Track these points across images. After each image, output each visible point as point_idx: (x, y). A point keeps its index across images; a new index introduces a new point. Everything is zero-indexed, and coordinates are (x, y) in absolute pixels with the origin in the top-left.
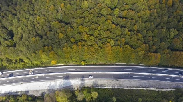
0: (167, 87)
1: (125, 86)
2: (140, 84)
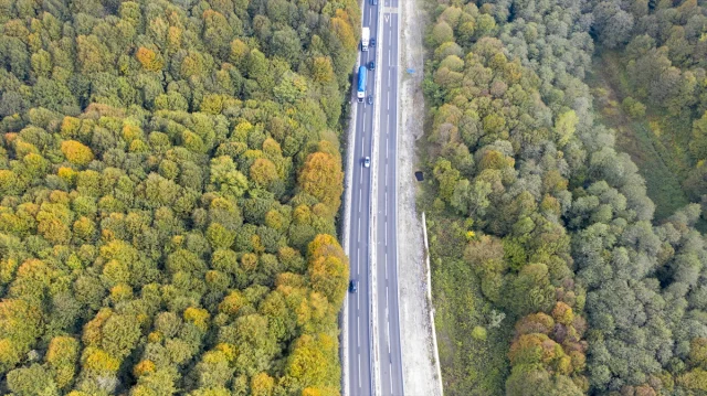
0: (418, 236)
1: (432, 386)
2: (419, 326)
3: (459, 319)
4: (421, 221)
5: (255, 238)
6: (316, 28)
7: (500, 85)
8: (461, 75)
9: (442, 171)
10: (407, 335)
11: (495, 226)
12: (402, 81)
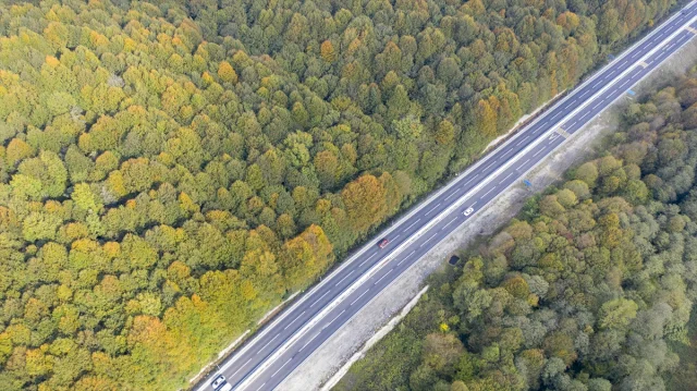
0: (406, 297)
2: (338, 354)
3: (373, 378)
4: (420, 290)
5: (274, 195)
6: (463, 99)
7: (589, 239)
8: (563, 210)
9: (472, 266)
10: (323, 351)
11: (471, 340)
12: (514, 187)
